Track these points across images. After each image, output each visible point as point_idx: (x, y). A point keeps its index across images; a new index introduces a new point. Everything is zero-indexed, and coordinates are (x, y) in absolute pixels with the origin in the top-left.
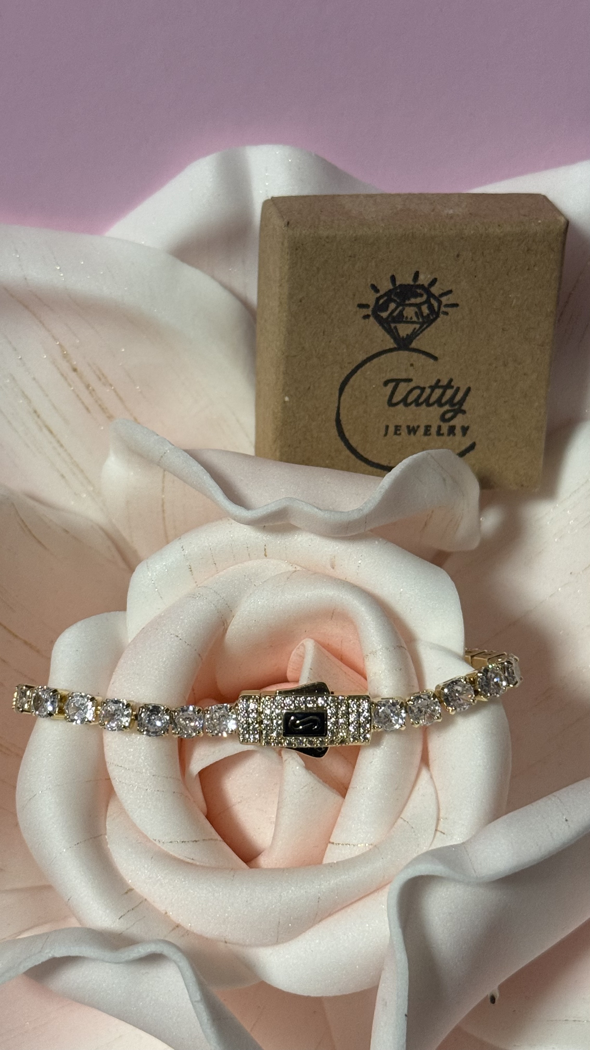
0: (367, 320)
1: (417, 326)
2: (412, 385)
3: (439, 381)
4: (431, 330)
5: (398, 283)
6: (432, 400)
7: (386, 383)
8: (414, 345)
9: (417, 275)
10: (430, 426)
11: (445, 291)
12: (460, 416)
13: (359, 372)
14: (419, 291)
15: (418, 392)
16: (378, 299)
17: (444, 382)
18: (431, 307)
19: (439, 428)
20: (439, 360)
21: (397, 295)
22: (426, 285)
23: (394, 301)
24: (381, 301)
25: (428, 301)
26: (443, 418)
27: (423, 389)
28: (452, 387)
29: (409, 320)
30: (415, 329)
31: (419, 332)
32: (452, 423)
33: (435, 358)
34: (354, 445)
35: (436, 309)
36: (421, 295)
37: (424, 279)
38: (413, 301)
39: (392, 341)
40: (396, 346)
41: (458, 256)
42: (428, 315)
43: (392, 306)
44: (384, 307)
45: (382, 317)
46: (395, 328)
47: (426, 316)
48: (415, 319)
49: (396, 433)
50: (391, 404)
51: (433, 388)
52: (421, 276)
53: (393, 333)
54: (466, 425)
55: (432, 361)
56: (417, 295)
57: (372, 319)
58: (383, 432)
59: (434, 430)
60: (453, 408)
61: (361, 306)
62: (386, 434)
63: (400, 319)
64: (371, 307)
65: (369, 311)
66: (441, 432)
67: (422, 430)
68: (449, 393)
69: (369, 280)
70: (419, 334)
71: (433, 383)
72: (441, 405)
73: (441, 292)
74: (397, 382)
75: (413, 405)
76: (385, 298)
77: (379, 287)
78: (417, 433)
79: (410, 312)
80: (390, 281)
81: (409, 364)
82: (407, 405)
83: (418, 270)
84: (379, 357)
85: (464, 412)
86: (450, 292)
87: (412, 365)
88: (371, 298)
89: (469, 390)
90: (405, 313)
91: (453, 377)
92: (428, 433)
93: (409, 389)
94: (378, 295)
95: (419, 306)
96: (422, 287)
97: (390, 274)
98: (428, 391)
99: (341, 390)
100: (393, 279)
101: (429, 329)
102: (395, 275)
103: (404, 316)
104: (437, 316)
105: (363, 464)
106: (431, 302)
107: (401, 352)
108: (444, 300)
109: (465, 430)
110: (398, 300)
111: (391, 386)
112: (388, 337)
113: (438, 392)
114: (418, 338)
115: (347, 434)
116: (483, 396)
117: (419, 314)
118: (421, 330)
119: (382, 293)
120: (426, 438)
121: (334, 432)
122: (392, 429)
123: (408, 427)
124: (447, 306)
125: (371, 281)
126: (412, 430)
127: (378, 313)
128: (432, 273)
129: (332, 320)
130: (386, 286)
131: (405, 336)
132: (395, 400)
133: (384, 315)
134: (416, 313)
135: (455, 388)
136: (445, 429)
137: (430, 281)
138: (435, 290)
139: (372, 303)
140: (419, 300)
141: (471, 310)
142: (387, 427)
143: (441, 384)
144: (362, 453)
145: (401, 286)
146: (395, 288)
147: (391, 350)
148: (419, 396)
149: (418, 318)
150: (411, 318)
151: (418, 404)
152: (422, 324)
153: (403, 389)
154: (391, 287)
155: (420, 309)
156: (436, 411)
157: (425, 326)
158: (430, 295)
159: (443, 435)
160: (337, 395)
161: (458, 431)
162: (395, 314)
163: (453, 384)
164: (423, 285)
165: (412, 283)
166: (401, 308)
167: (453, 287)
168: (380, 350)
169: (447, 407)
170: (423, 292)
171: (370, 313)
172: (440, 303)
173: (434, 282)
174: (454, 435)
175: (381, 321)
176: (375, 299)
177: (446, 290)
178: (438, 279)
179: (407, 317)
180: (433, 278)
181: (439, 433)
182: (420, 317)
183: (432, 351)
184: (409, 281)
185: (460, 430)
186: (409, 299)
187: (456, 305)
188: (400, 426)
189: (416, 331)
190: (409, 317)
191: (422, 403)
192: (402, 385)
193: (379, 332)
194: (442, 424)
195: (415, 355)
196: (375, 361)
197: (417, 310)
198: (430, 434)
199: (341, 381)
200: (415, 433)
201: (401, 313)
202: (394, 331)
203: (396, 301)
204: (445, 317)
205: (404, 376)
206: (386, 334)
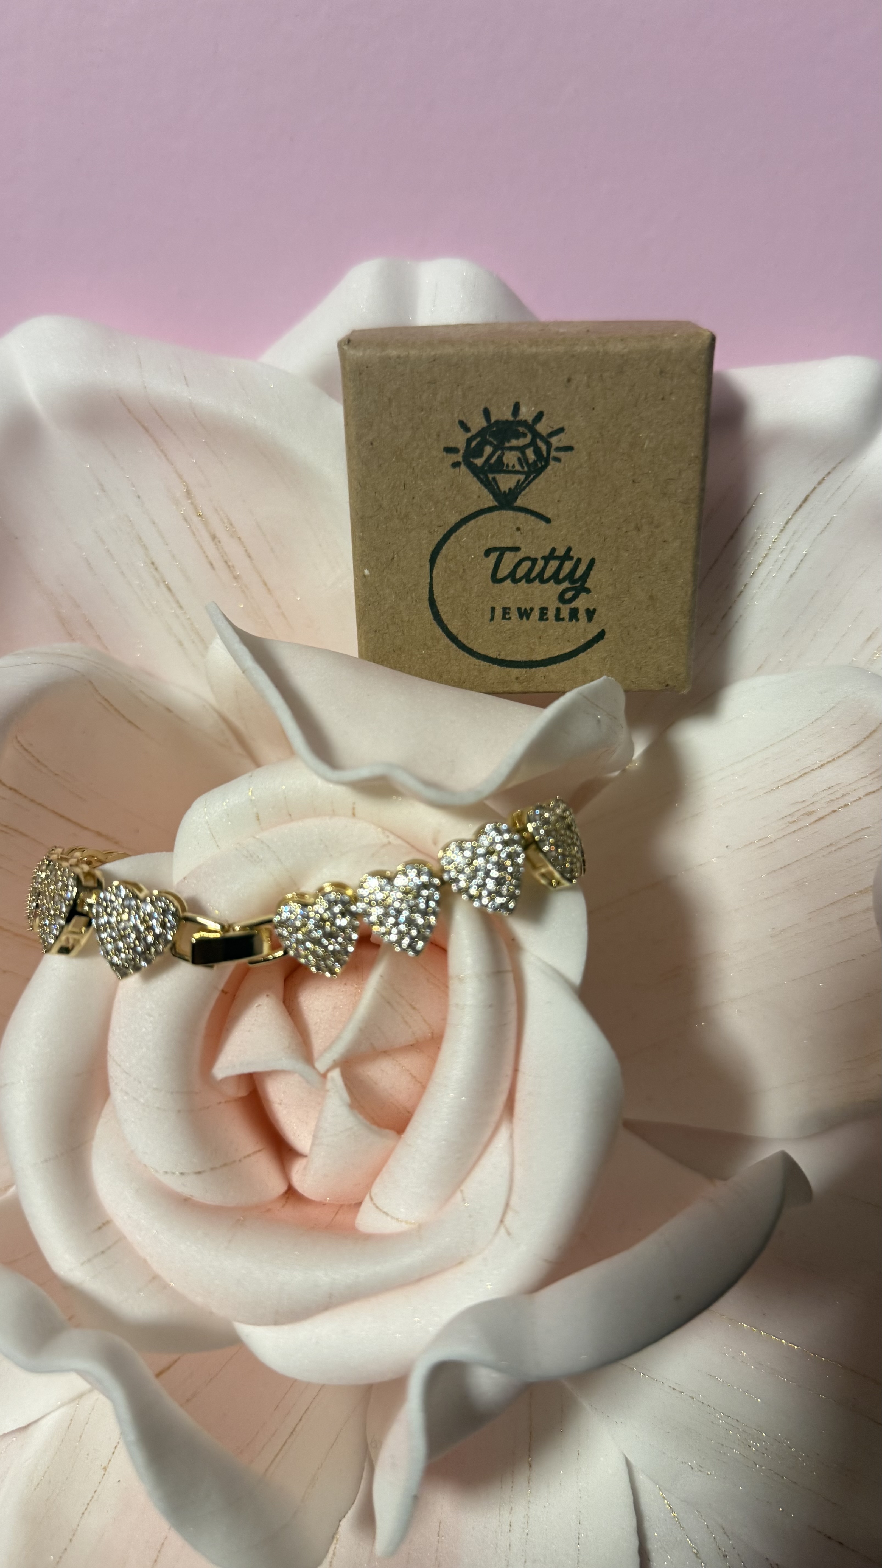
0: (457, 469)
1: (522, 477)
2: (521, 555)
3: (554, 550)
4: (540, 482)
5: (493, 419)
6: (546, 575)
7: (487, 553)
8: (519, 502)
9: (516, 408)
10: (546, 609)
11: (555, 429)
12: (583, 595)
13: (452, 538)
14: (521, 429)
15: (528, 564)
16: (469, 441)
17: (561, 552)
18: (537, 451)
19: (558, 610)
20: (553, 523)
21: (493, 435)
22: (530, 420)
23: (491, 444)
24: (474, 444)
25: (533, 443)
26: (561, 598)
27: (534, 561)
28: (571, 558)
29: (510, 468)
30: (519, 481)
31: (524, 485)
32: (573, 605)
33: (548, 521)
34: (454, 631)
35: (545, 453)
36: (525, 435)
37: (527, 413)
38: (514, 442)
39: (491, 497)
40: (496, 504)
41: (569, 380)
42: (535, 462)
43: (488, 450)
44: (479, 452)
45: (476, 465)
46: (494, 479)
47: (532, 463)
48: (518, 467)
49: (504, 618)
50: (495, 579)
51: (547, 559)
52: (523, 410)
53: (491, 486)
54: (592, 608)
55: (543, 524)
56: (518, 435)
57: (463, 467)
58: (488, 616)
59: (551, 614)
60: (574, 586)
61: (449, 450)
62: (492, 619)
63: (500, 467)
64: (462, 452)
65: (459, 458)
66: (561, 616)
67: (536, 614)
68: (568, 566)
69: (456, 415)
70: (525, 488)
71: (547, 552)
72: (558, 582)
73: (550, 430)
74: (502, 551)
75: (524, 581)
76: (479, 439)
77: (469, 425)
78: (531, 617)
79: (511, 458)
80: (482, 415)
81: (515, 528)
82: (515, 581)
83: (518, 400)
84: (477, 519)
85: (588, 591)
86: (561, 430)
87: (518, 529)
88: (460, 440)
89: (592, 562)
90: (505, 459)
91: (572, 546)
92: (545, 617)
93: (517, 560)
94: (469, 435)
95: (522, 449)
96: (524, 423)
97: (482, 407)
98: (541, 563)
99: (433, 561)
100: (487, 413)
101: (536, 481)
102: (488, 407)
103: (503, 464)
104: (547, 464)
105: (467, 655)
106: (537, 444)
107: (504, 512)
108: (554, 440)
109: (590, 614)
110: (495, 443)
111: (494, 556)
112: (485, 492)
113: (554, 564)
114: (523, 493)
115: (444, 618)
116: (611, 570)
117: (523, 460)
118: (527, 482)
119: (474, 431)
120: (542, 624)
121: (428, 614)
122: (499, 613)
123: (519, 609)
124: (558, 449)
125: (458, 417)
126: (524, 614)
127: (471, 460)
128: (536, 405)
129: (413, 469)
130: (477, 423)
131: (507, 491)
132: (500, 575)
133: (479, 462)
134: (519, 459)
135: (575, 559)
136: (565, 613)
137: (535, 414)
138: (541, 428)
139: (462, 446)
140: (521, 442)
141: (589, 454)
142: (493, 609)
143: (556, 554)
144: (465, 642)
145: (497, 422)
146: (490, 426)
147: (490, 510)
148: (531, 570)
149: (522, 467)
150: (514, 466)
151: (530, 581)
152: (528, 475)
153: (509, 560)
154: (485, 424)
155: (523, 453)
156: (552, 590)
157: (532, 477)
158: (536, 435)
159: (563, 619)
160: (428, 566)
161: (582, 615)
162: (493, 460)
163: (572, 553)
164: (526, 421)
165: (511, 418)
166: (499, 452)
167: (565, 424)
168: (478, 509)
169: (566, 585)
170: (526, 431)
171: (460, 459)
172: (549, 445)
173: (539, 416)
174: (578, 620)
175: (475, 471)
176: (466, 440)
177: (556, 427)
178: (545, 413)
179: (508, 466)
180: (538, 411)
181: (558, 618)
182: (524, 465)
183: (542, 511)
184: (508, 416)
185: (585, 615)
186: (509, 441)
187: (569, 448)
188: (509, 609)
189: (520, 483)
190: (511, 465)
191: (534, 579)
192: (508, 555)
193: (474, 486)
194: (561, 605)
195: (521, 515)
196: (472, 523)
197: (520, 455)
198: (547, 619)
199: (431, 549)
200: (528, 618)
201: (500, 458)
202: (493, 483)
203: (494, 444)
204: (557, 464)
205: (508, 543)
206: (483, 488)
